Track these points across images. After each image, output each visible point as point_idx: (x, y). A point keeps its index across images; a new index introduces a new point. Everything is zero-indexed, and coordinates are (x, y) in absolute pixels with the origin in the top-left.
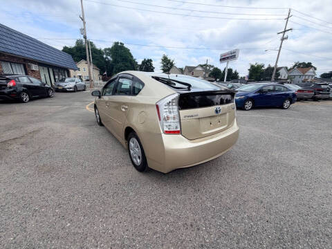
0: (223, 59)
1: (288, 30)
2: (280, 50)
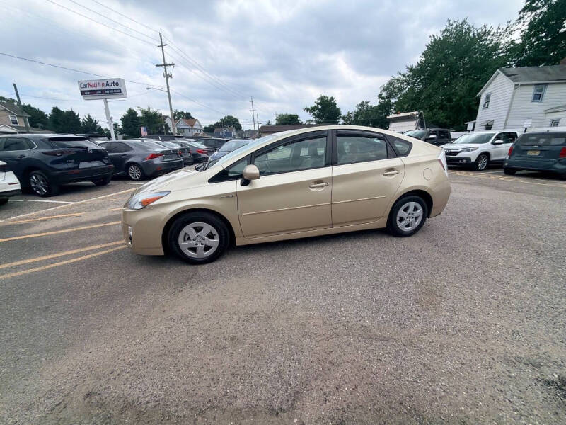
1: (170, 65)
2: (168, 92)
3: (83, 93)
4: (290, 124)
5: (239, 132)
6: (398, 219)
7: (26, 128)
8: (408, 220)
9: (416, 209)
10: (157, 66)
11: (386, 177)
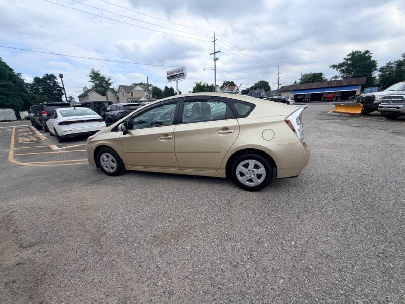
0: (171, 77)
1: (217, 52)
2: (215, 70)
3: (168, 78)
4: (314, 81)
5: (267, 92)
6: (238, 173)
7: (150, 98)
8: (248, 175)
9: (256, 167)
10: (211, 54)
11: (221, 135)
